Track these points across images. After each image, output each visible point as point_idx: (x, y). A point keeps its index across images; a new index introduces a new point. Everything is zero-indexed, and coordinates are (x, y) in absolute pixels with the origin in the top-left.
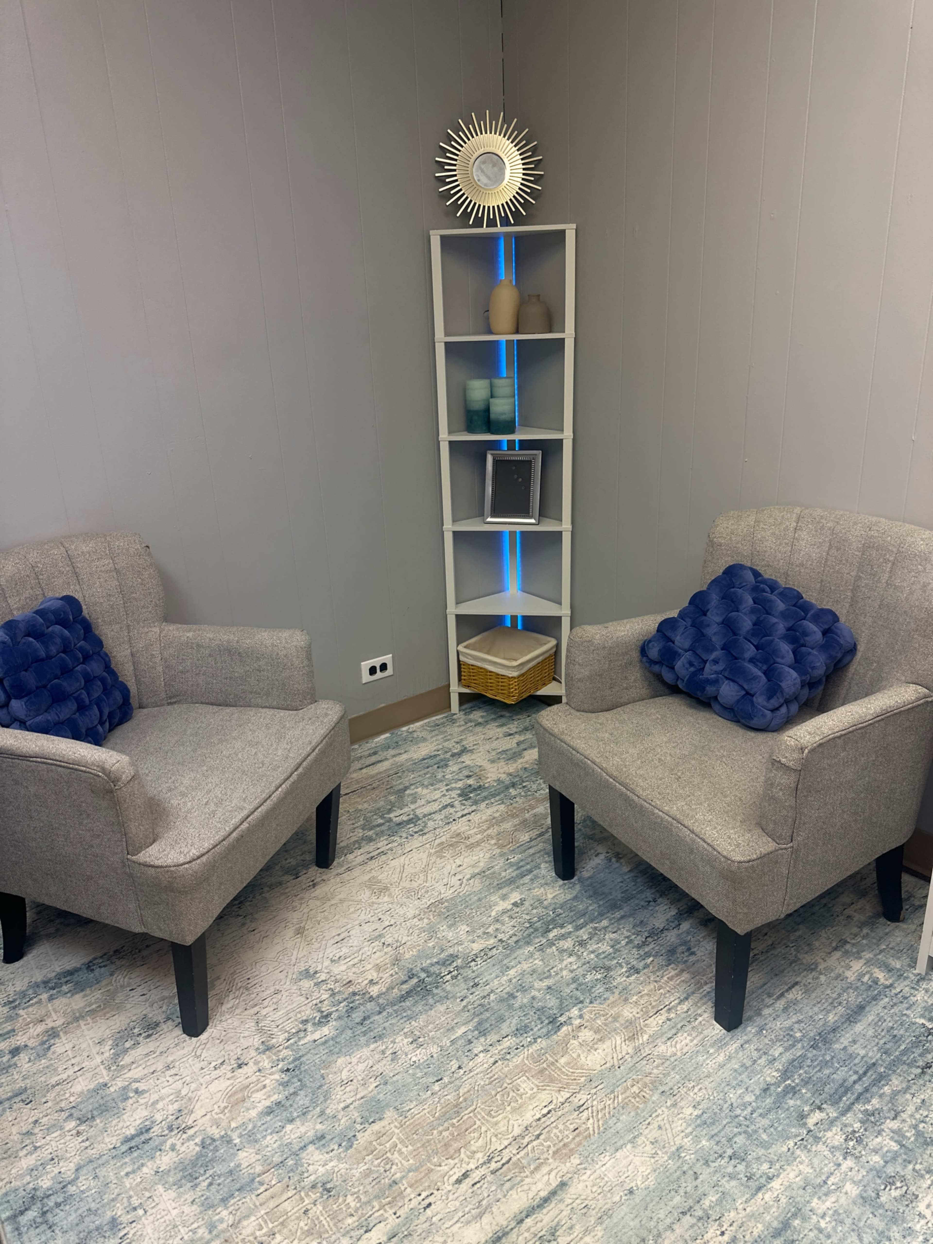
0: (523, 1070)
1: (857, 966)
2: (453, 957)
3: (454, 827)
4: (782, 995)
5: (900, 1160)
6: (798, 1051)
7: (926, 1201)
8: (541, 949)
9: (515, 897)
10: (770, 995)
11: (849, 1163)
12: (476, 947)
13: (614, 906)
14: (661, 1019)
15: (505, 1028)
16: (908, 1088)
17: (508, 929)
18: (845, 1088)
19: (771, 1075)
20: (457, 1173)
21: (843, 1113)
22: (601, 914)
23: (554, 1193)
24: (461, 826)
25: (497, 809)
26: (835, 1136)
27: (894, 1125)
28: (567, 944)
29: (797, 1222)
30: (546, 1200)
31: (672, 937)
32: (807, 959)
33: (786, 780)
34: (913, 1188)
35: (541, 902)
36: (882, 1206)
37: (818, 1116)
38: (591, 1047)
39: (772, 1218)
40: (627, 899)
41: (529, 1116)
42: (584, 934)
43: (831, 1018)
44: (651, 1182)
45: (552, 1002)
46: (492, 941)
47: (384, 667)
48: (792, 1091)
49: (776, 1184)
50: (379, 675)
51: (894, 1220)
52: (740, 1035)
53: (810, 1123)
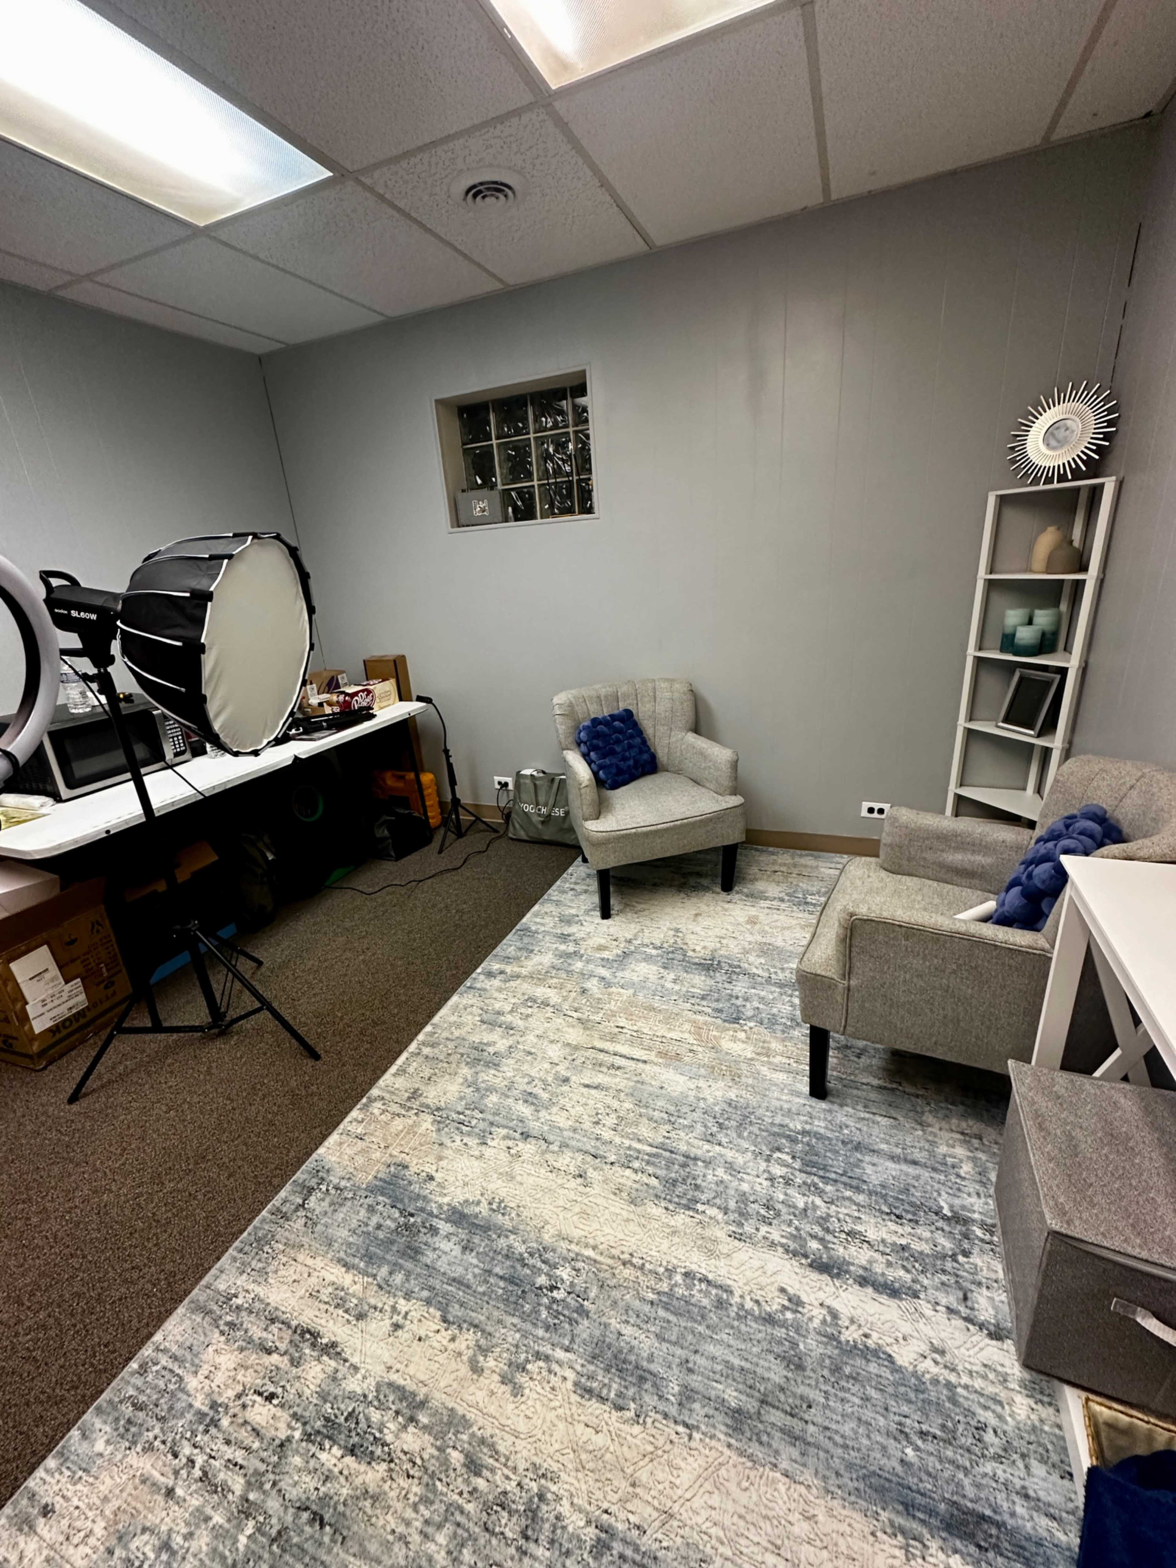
0: (694, 1022)
1: (960, 1151)
2: (738, 967)
4: (874, 1114)
5: (792, 1210)
6: (831, 1135)
7: (771, 1231)
8: (782, 994)
10: (865, 1107)
11: (766, 1183)
12: (755, 971)
15: (714, 1004)
16: (863, 1206)
18: (824, 1168)
19: (796, 1125)
20: (621, 1025)
21: (800, 1171)
23: (638, 1060)
26: (779, 1171)
27: (820, 1203)
29: (700, 1163)
30: (633, 1059)
32: (929, 1118)
34: (775, 1222)
36: (746, 1205)
37: (788, 1158)
38: (735, 1041)
39: (693, 1152)
41: (671, 1035)
43: (884, 1146)
44: (674, 1094)
45: (750, 1013)
46: (766, 974)
47: (881, 811)
48: (794, 1141)
49: (717, 1148)
50: (875, 815)
51: (741, 1214)
52: (814, 1102)
53: (777, 1155)
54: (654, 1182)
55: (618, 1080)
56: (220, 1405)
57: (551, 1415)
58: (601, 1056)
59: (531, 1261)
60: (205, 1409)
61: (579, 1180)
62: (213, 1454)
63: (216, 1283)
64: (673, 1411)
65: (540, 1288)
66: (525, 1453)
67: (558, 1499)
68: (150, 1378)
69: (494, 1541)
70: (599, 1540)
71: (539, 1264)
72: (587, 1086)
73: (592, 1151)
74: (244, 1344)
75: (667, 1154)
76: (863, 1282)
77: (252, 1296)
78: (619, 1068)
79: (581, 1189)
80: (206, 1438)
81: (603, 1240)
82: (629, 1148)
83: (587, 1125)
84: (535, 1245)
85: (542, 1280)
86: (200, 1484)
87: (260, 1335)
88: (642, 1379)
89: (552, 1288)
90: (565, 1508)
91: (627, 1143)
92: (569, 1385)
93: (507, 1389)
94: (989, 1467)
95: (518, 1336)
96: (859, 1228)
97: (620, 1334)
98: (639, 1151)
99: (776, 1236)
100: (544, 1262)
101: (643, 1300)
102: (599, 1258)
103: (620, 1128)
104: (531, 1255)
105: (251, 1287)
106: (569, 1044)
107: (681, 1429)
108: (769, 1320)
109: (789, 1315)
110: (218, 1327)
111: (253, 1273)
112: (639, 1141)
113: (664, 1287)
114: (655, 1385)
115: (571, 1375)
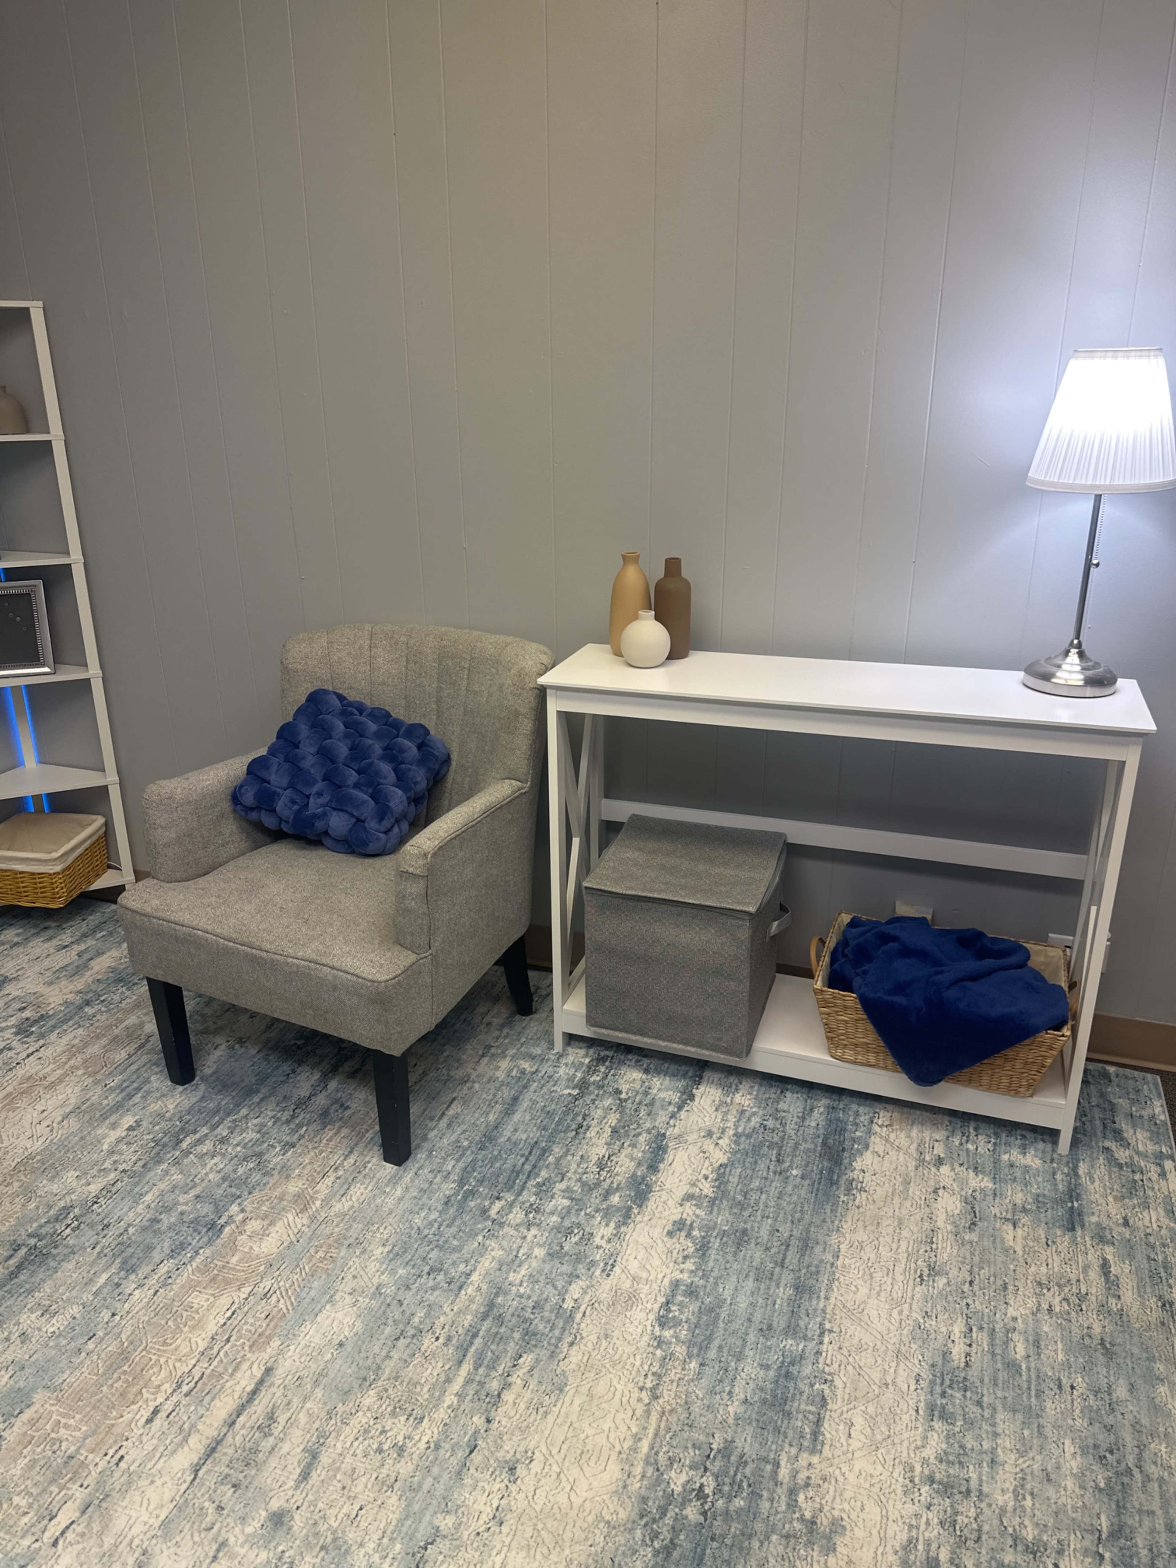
0: (191, 1287)
1: (504, 1064)
2: (67, 1209)
3: (20, 1072)
4: (443, 1114)
5: (573, 1212)
6: (469, 1157)
7: (600, 1234)
8: (177, 1162)
9: (129, 1120)
10: (432, 1119)
11: (534, 1231)
12: (94, 1189)
13: (249, 1092)
14: (329, 1181)
15: (156, 1255)
16: (568, 1150)
17: (129, 1156)
18: (516, 1172)
19: (449, 1188)
20: (146, 1414)
21: (519, 1194)
22: (238, 1105)
23: (261, 1382)
24: (31, 1067)
25: (73, 1035)
26: (517, 1216)
27: (562, 1186)
28: (207, 1146)
29: (500, 1300)
30: (254, 1392)
31: (321, 1100)
32: (459, 1074)
33: (416, 888)
34: (588, 1229)
35: (161, 1116)
36: (566, 1254)
37: (498, 1205)
38: (263, 1234)
39: (478, 1306)
40: (262, 1079)
41: (212, 1327)
42: (222, 1131)
43: (491, 1117)
44: (359, 1326)
45: (206, 1209)
46: (112, 1176)
48: (472, 1193)
49: (475, 1277)
51: (578, 1260)
52: (412, 1165)
53: (493, 1213)
54: (527, 1360)
55: (303, 1418)
57: (852, 1478)
58: (226, 1451)
59: (666, 1535)
61: (521, 1471)
64: (811, 1345)
65: (704, 1514)
66: (899, 1505)
67: (925, 1462)
69: (986, 1528)
70: (941, 1417)
71: (668, 1520)
72: (305, 1476)
73: (460, 1454)
75: (478, 1341)
76: (653, 1168)
78: (271, 1417)
79: (536, 1467)
81: (623, 1428)
82: (460, 1396)
83: (405, 1468)
84: (638, 1533)
85: (692, 1513)
88: (788, 1376)
89: (701, 1495)
90: (929, 1452)
91: (450, 1399)
92: (815, 1459)
93: (839, 1540)
95: (774, 1538)
96: (594, 1159)
97: (745, 1401)
98: (468, 1381)
99: (609, 1231)
100: (664, 1514)
101: (699, 1375)
102: (651, 1431)
103: (418, 1412)
104: (655, 1536)
106: (166, 1524)
107: (826, 1340)
108: (703, 1248)
109: (696, 1233)
112: (448, 1380)
113: (680, 1351)
114: (792, 1363)
115: (804, 1458)
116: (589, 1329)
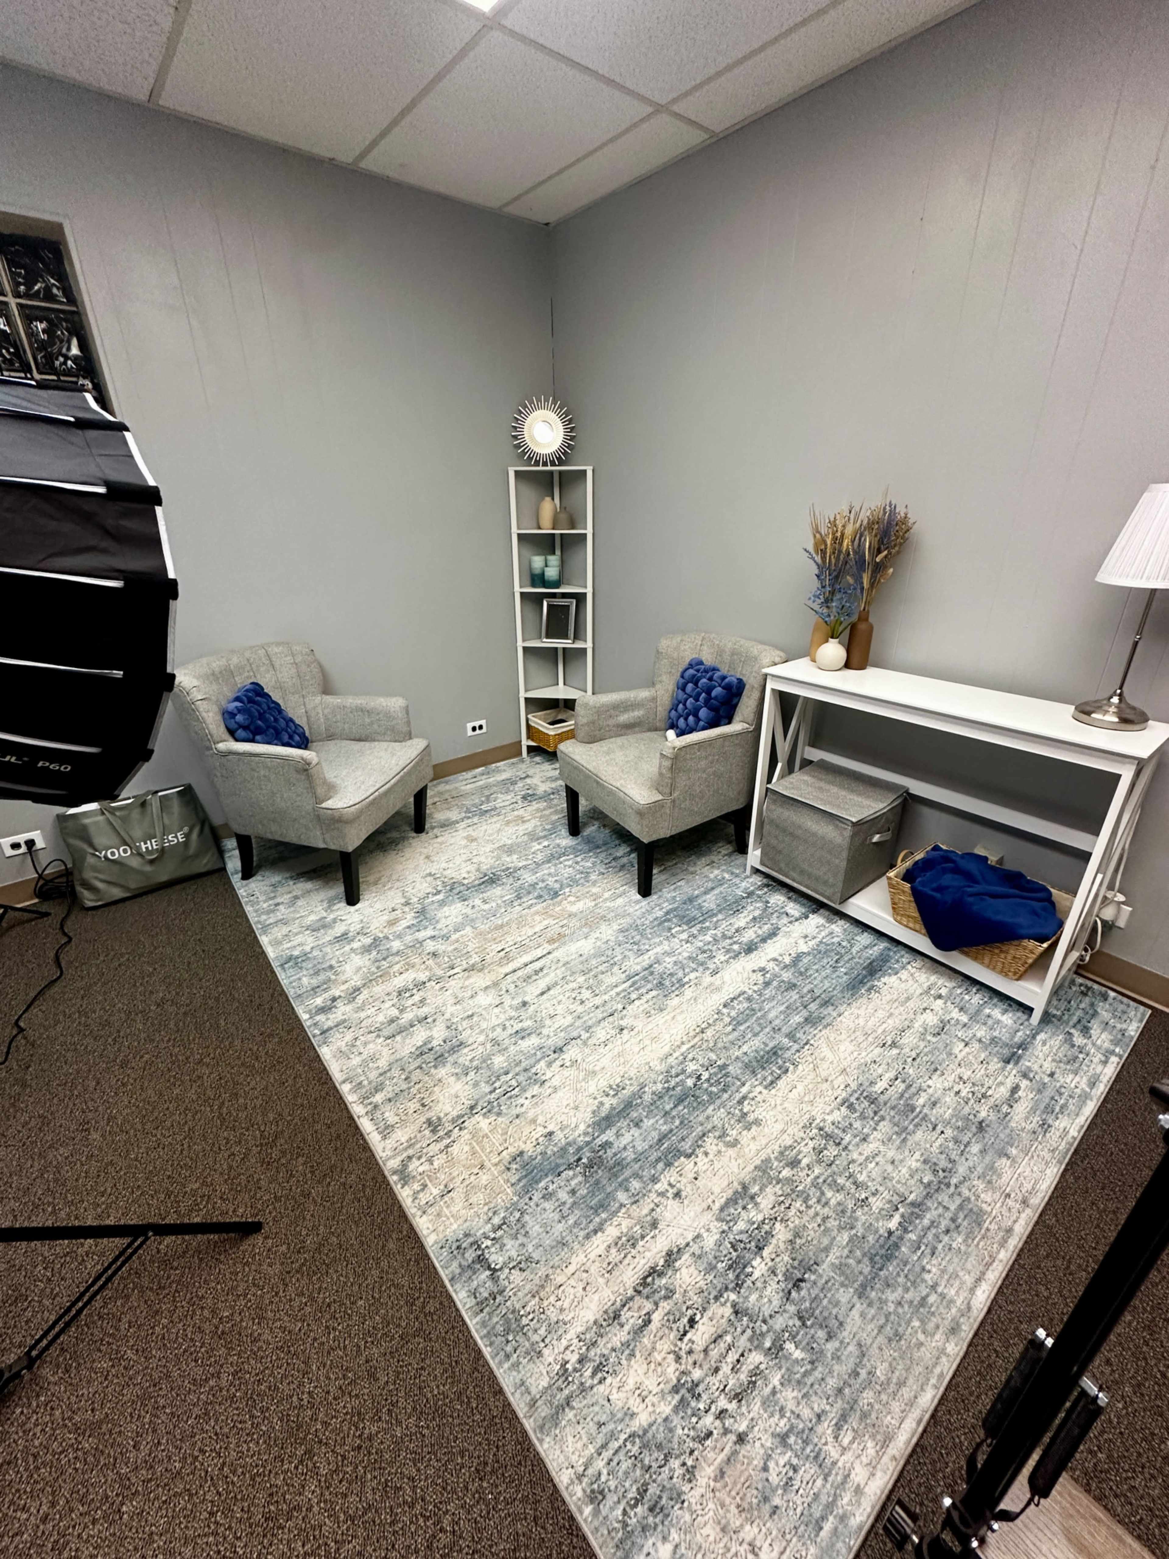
0: (537, 913)
1: (716, 872)
2: (508, 869)
3: (516, 813)
4: (675, 883)
5: (712, 944)
6: (675, 905)
7: (719, 958)
8: (555, 865)
9: (546, 843)
11: (688, 945)
12: (520, 865)
13: (598, 847)
14: (610, 893)
15: (531, 896)
16: (725, 918)
17: (539, 857)
18: (694, 919)
19: (660, 914)
20: (499, 949)
21: (690, 928)
22: (590, 851)
23: (544, 956)
24: (521, 812)
25: (543, 804)
26: (684, 936)
27: (714, 932)
28: (570, 863)
29: (655, 966)
30: (540, 958)
31: (625, 860)
32: (691, 869)
33: (667, 763)
34: (714, 954)
35: (559, 845)
36: (697, 960)
37: (678, 929)
38: (574, 903)
39: (645, 964)
40: (605, 844)
41: (537, 929)
42: (579, 859)
43: (696, 892)
44: (592, 952)
45: (557, 886)
46: (530, 862)
47: (481, 727)
48: (669, 920)
49: (650, 953)
50: (478, 732)
51: (702, 964)
52: (649, 899)
53: (673, 931)
54: (654, 993)
55: (553, 975)
56: (679, 1381)
57: (779, 1108)
58: (520, 973)
59: (673, 1083)
60: (677, 1397)
61: (625, 1031)
62: (722, 1387)
63: (534, 1391)
64: (796, 1047)
65: (695, 1085)
66: (796, 1130)
67: (824, 1120)
68: (612, 1484)
69: (837, 1162)
70: (848, 1107)
71: (677, 1080)
72: (542, 994)
73: (605, 1014)
74: (627, 1352)
75: (637, 978)
76: (764, 940)
77: (576, 1341)
78: (541, 969)
79: (632, 1033)
80: (704, 1397)
81: (679, 1036)
82: (618, 994)
83: (580, 1009)
84: (661, 1078)
85: (690, 1082)
86: (743, 1402)
87: (625, 1333)
88: (775, 1053)
89: (699, 1078)
90: (830, 1119)
91: (613, 993)
92: (765, 1092)
93: (754, 1127)
94: (854, 951)
95: (722, 1110)
96: (736, 926)
97: (745, 1053)
98: (625, 990)
99: (723, 958)
100: (677, 1076)
101: (729, 1034)
102: (692, 1043)
103: (597, 992)
104: (667, 1082)
105: (564, 1342)
106: (487, 988)
107: (807, 1047)
108: (767, 984)
109: (768, 976)
110: (592, 1388)
111: (547, 1341)
112: (616, 986)
113: (727, 1020)
114: (781, 1049)
115: (759, 1088)
116: (688, 992)
